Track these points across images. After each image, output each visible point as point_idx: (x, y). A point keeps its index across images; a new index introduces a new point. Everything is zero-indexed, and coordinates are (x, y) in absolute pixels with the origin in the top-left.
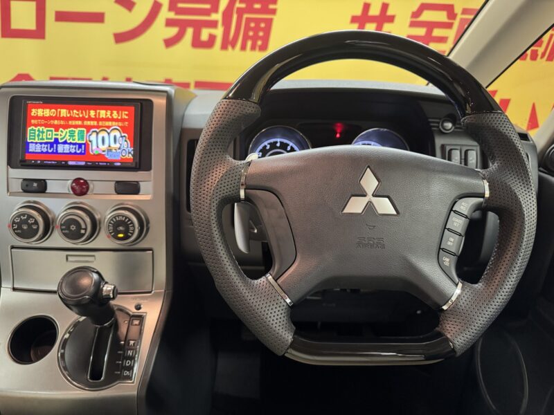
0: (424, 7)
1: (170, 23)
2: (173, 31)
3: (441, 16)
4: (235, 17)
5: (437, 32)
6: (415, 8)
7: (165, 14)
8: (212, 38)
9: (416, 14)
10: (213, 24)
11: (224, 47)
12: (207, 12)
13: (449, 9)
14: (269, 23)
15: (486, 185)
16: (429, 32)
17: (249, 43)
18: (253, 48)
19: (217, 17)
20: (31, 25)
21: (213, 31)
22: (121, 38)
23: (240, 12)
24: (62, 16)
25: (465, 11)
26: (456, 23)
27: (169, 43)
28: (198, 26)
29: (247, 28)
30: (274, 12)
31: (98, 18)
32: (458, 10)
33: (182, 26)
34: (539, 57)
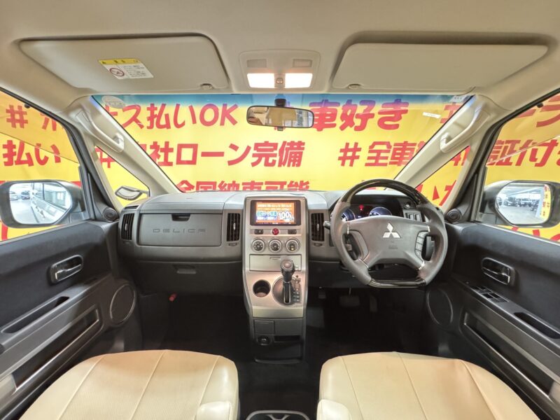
0: (375, 143)
1: (254, 155)
2: (256, 159)
3: (384, 147)
4: (285, 152)
5: (383, 155)
6: (371, 144)
7: (252, 151)
8: (274, 162)
9: (372, 147)
10: (275, 155)
11: (280, 165)
12: (271, 150)
13: (388, 144)
14: (301, 153)
15: (428, 227)
16: (379, 155)
17: (292, 163)
18: (293, 166)
19: (277, 152)
20: (190, 158)
21: (274, 158)
22: (231, 163)
23: (287, 149)
24: (204, 154)
25: (396, 145)
26: (392, 150)
27: (254, 164)
28: (267, 157)
29: (291, 157)
30: (303, 149)
31: (221, 154)
32: (392, 144)
33: (260, 157)
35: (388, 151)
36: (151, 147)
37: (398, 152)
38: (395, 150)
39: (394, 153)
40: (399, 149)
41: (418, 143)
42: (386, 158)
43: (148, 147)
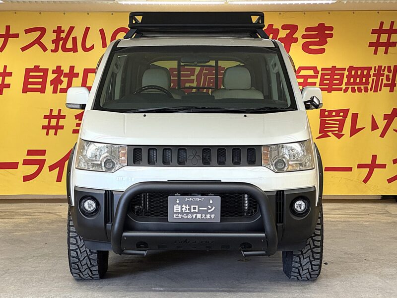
0: (301, 68)
3: (311, 73)
4: (203, 78)
5: (310, 80)
9: (298, 72)
10: (192, 81)
12: (188, 75)
13: (314, 69)
16: (306, 80)
19: (194, 77)
23: (205, 75)
25: (323, 69)
26: (319, 75)
32: (319, 69)
34: (369, 90)
35: (316, 77)
36: (54, 72)
37: (326, 77)
38: (323, 75)
39: (322, 79)
40: (327, 75)
41: (347, 68)
42: (314, 84)
43: (50, 72)
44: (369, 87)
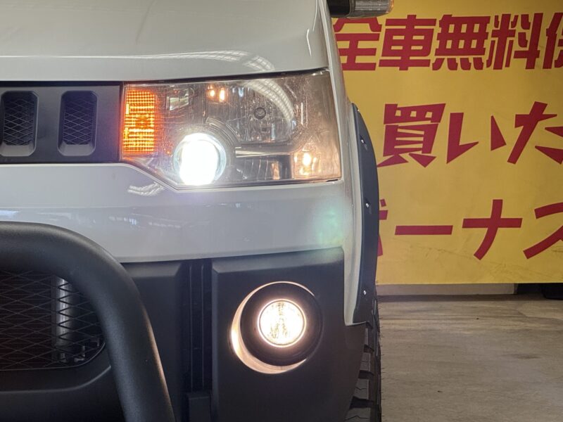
3: (364, 28)
5: (362, 45)
9: (337, 27)
16: (354, 45)
25: (390, 22)
26: (382, 34)
32: (381, 22)
34: (485, 65)
35: (376, 38)
37: (395, 38)
38: (389, 34)
39: (389, 42)
40: (398, 33)
41: (439, 18)
42: (372, 52)
44: (485, 58)
